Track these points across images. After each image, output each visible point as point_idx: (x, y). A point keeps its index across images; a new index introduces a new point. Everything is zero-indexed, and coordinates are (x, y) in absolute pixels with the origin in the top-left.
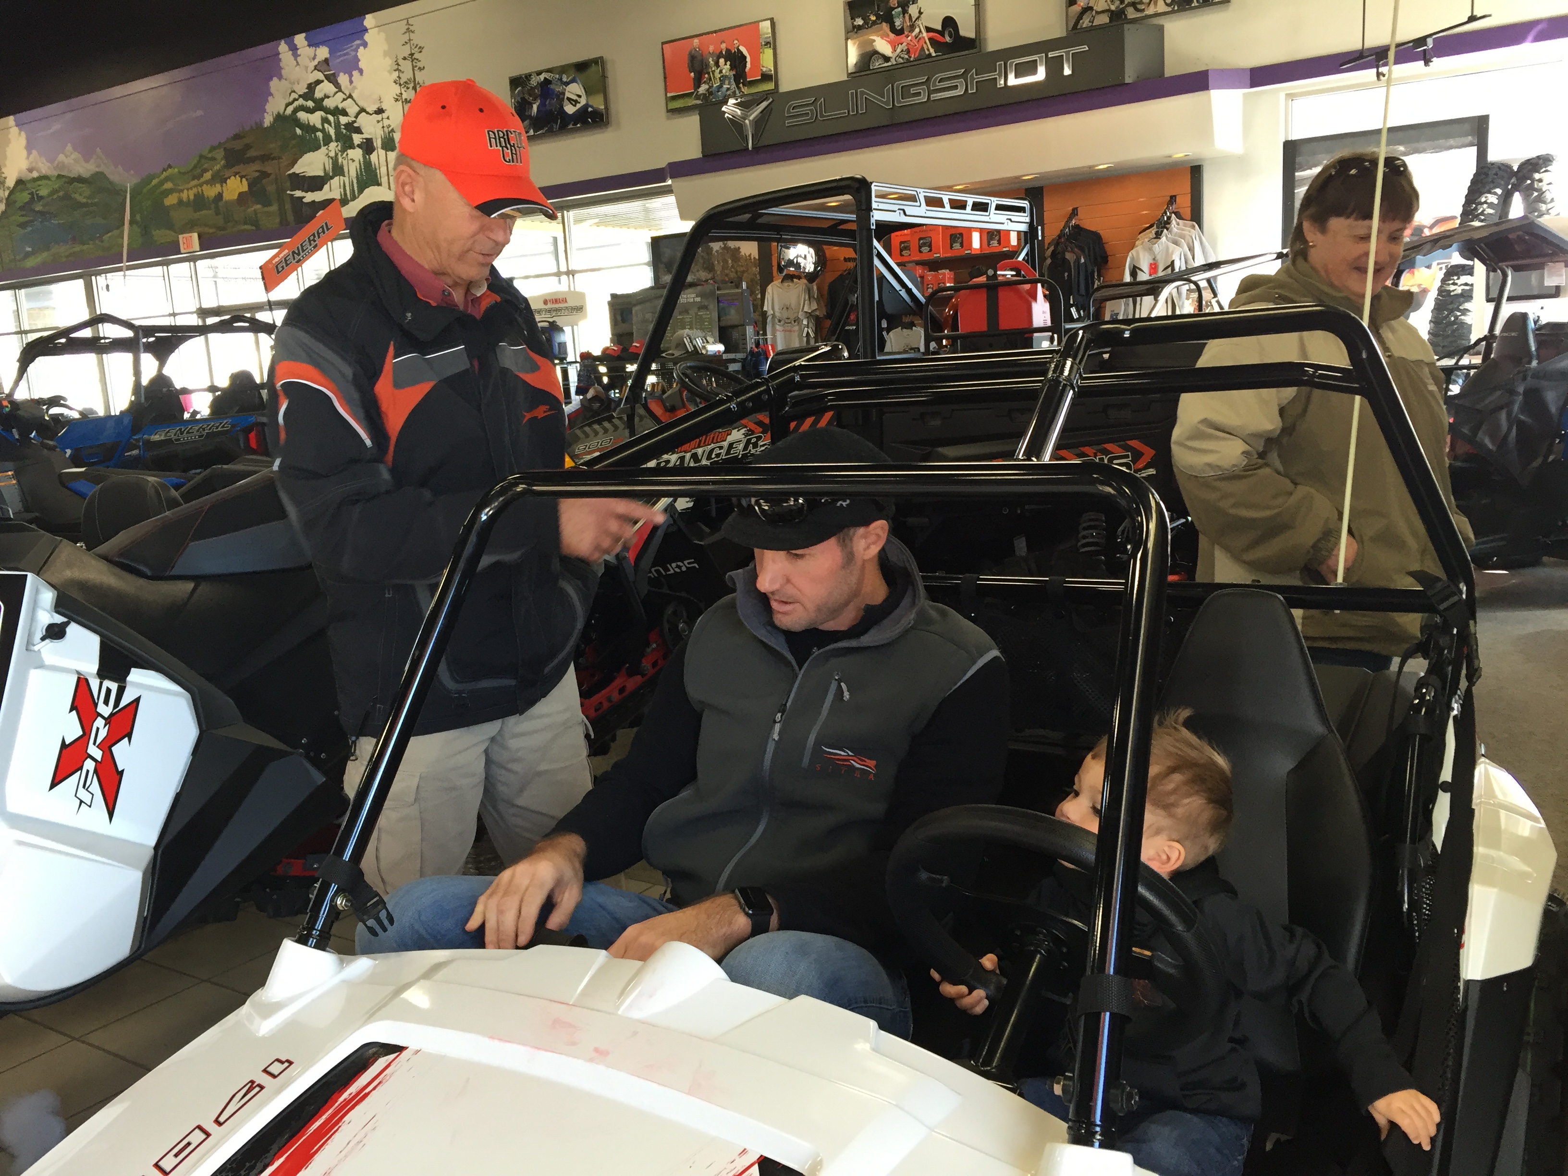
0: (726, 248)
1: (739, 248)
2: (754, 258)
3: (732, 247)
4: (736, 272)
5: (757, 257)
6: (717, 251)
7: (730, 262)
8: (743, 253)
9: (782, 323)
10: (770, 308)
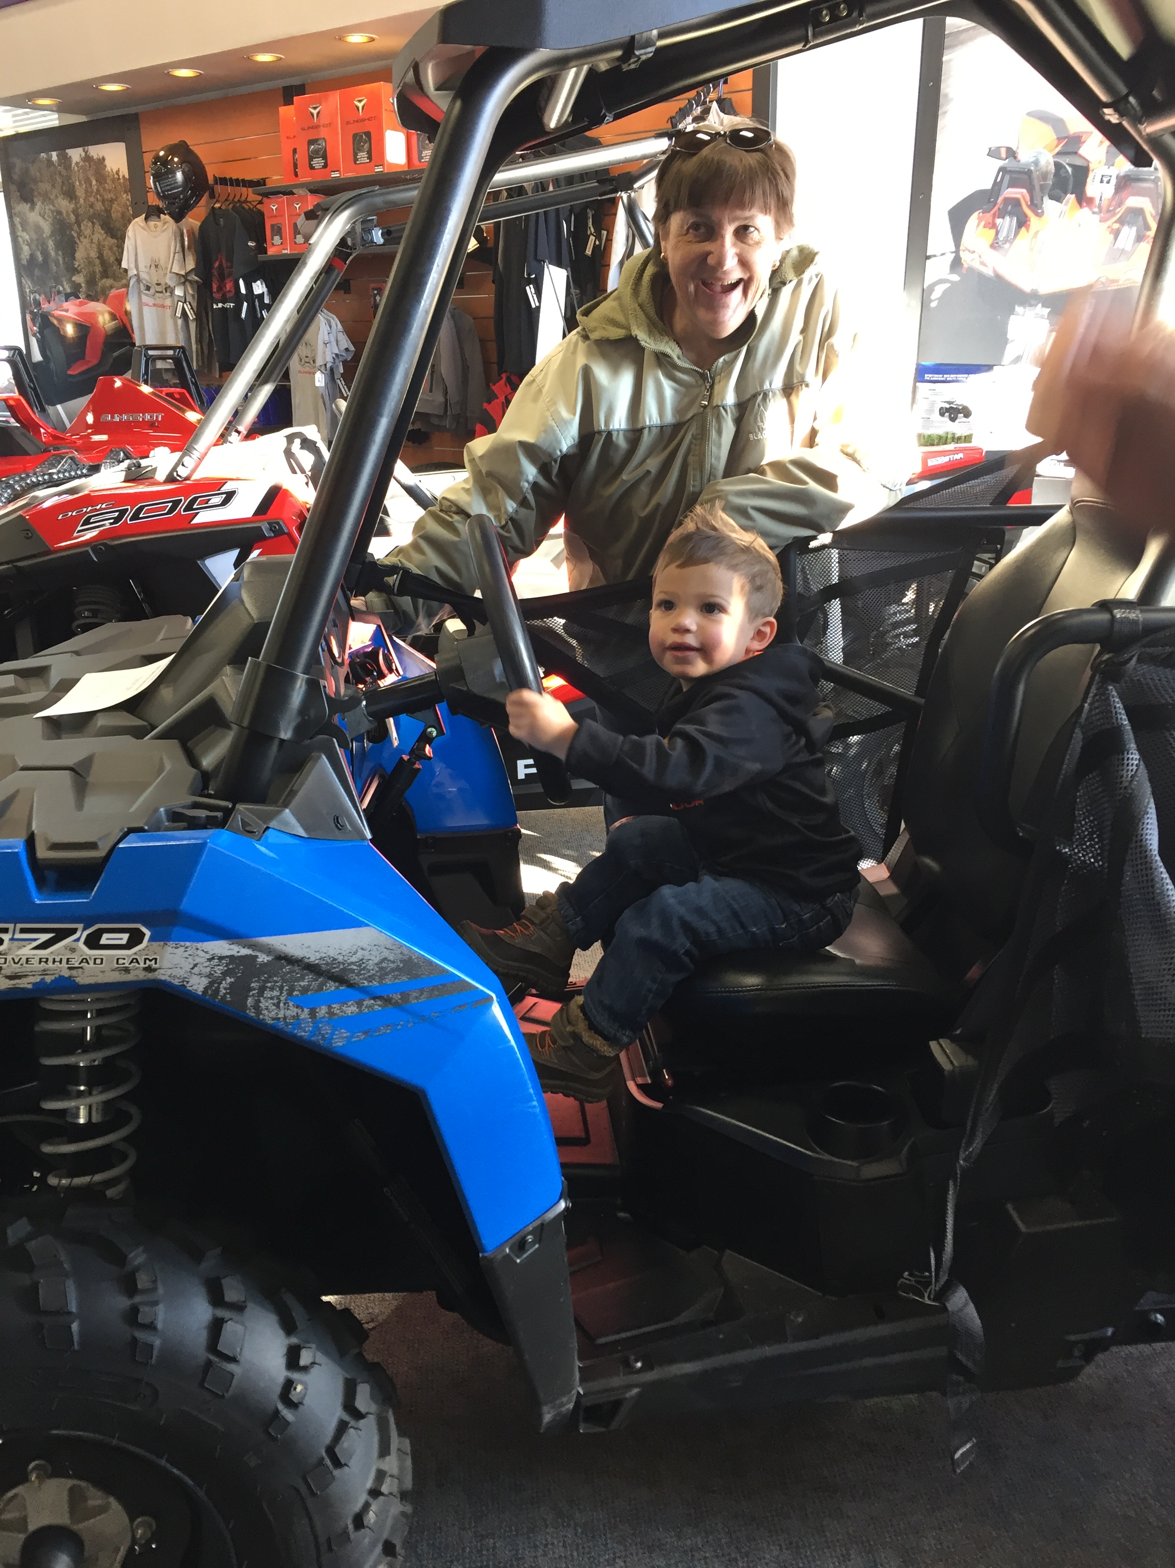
0: (87, 158)
1: (104, 159)
2: (124, 176)
3: (95, 157)
4: (103, 201)
5: (127, 176)
6: (77, 164)
7: (94, 182)
8: (108, 168)
9: (152, 291)
10: (132, 266)
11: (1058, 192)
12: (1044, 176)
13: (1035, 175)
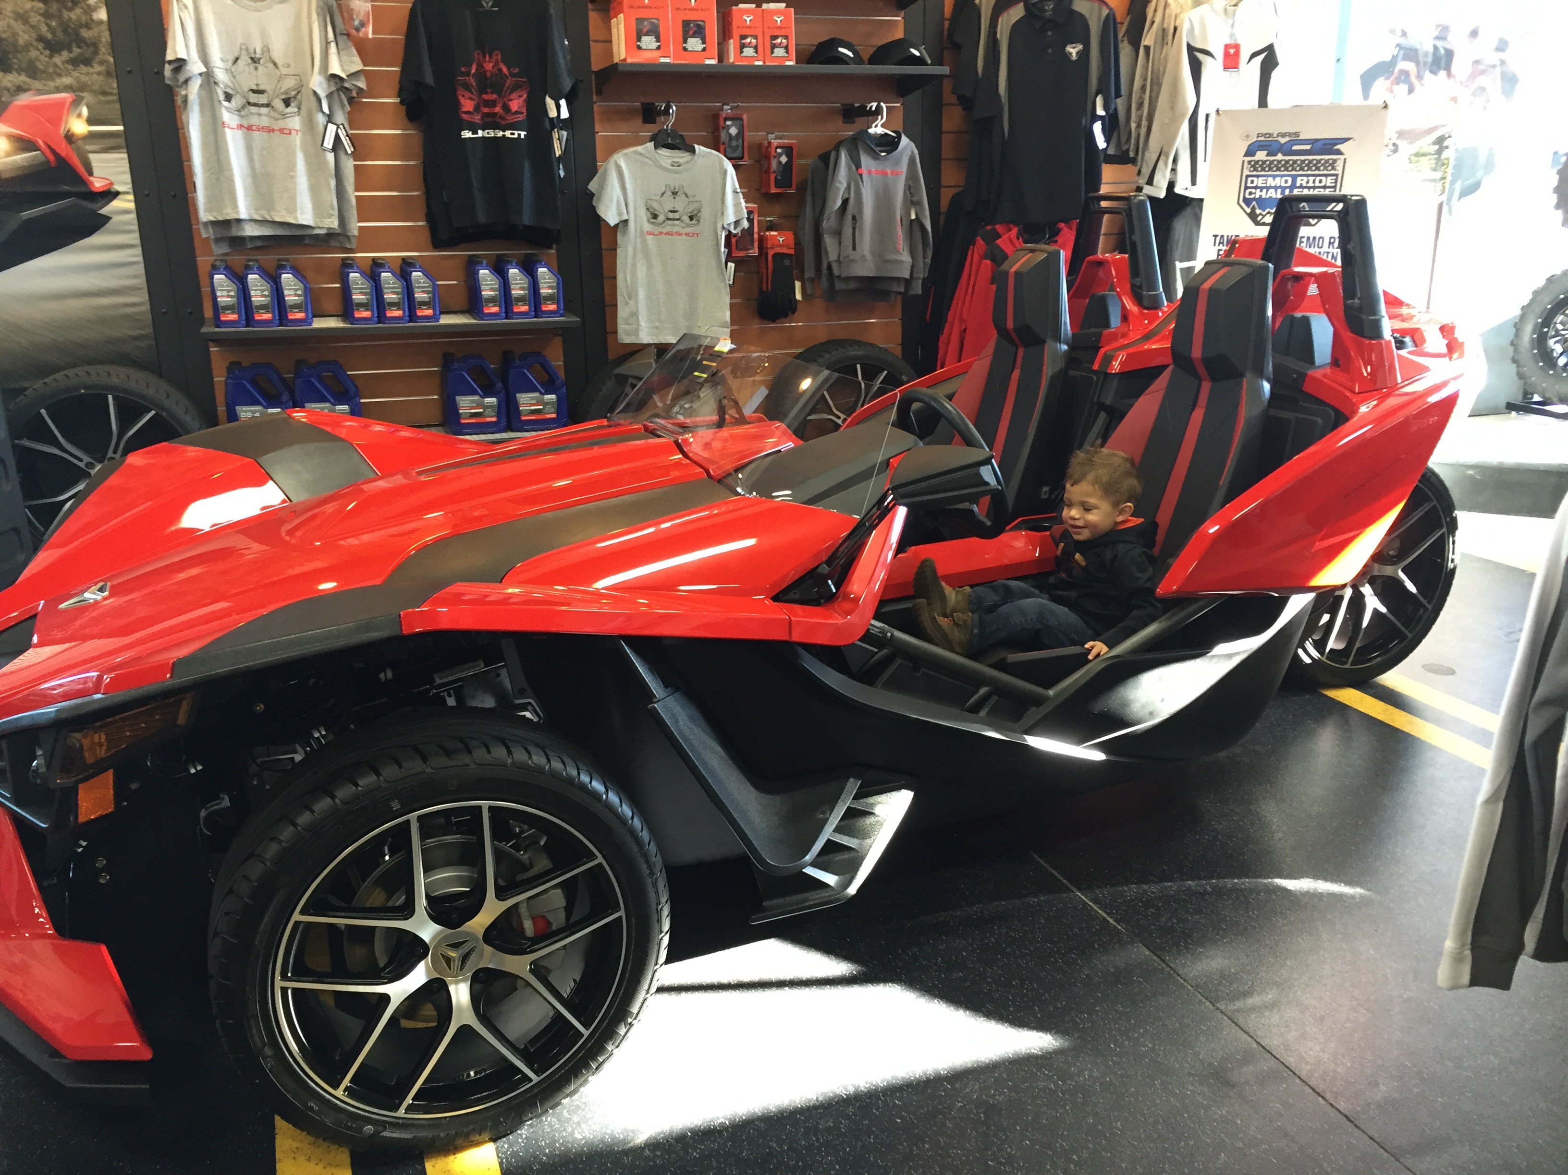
11: (1435, 68)
12: (1426, 54)
13: (1420, 53)
